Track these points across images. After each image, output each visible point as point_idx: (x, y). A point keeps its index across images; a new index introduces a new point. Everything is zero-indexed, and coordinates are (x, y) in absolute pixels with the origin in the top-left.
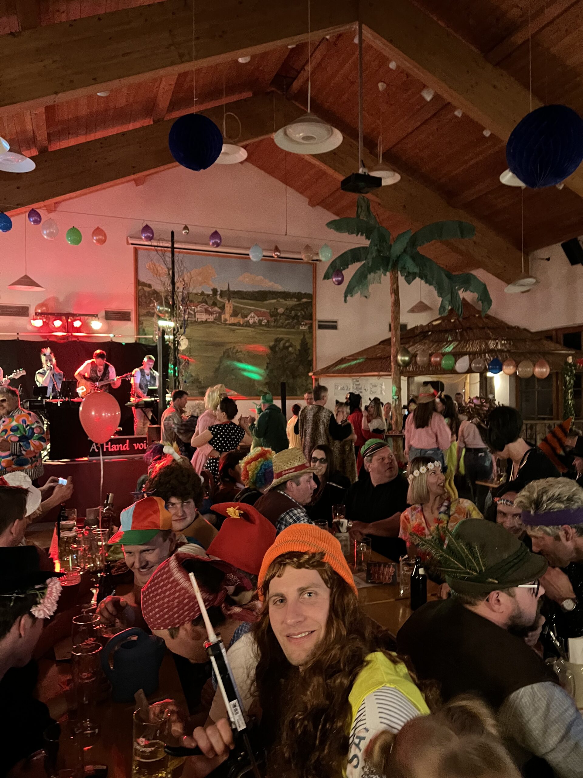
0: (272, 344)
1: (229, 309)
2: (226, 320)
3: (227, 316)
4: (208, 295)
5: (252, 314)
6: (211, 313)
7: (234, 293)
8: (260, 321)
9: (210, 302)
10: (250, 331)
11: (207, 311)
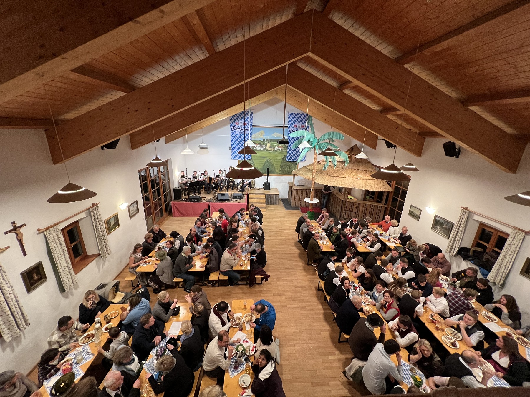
0: (283, 157)
1: (268, 146)
2: (267, 149)
3: (268, 148)
4: (262, 141)
5: (277, 147)
6: (263, 147)
7: (270, 140)
8: (279, 149)
9: (262, 143)
10: (275, 153)
11: (261, 146)
